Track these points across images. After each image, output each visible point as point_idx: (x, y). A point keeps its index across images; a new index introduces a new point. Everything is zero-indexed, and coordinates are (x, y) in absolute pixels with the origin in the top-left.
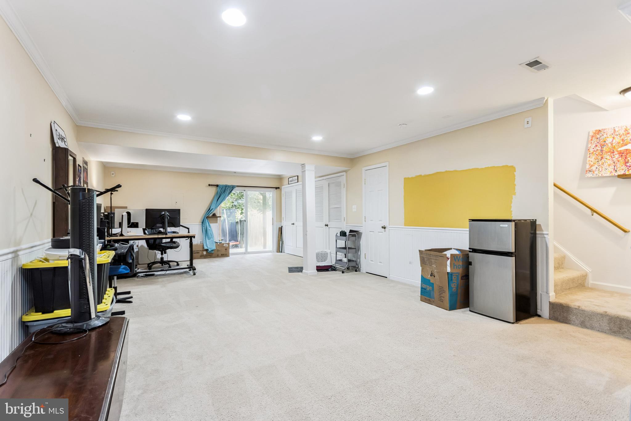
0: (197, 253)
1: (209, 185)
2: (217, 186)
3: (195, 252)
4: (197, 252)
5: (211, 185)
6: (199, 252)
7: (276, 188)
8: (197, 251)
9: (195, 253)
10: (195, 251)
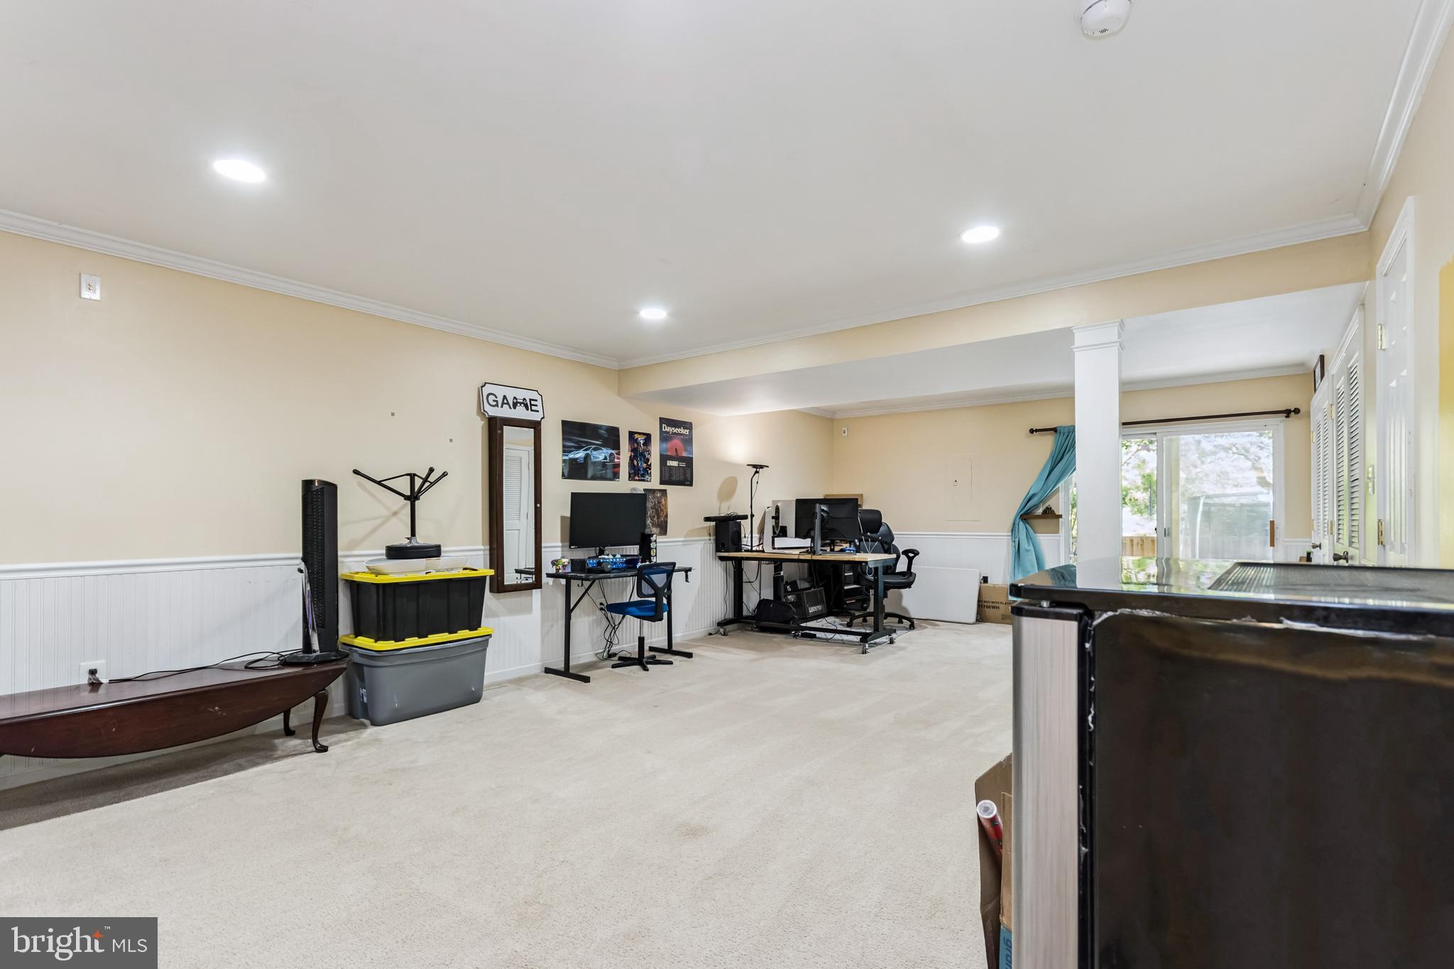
0: (993, 607)
1: (1032, 431)
2: (1055, 430)
3: (989, 604)
4: (995, 605)
5: (1037, 431)
6: (997, 605)
7: (1288, 413)
8: (993, 602)
9: (989, 607)
10: (989, 602)
